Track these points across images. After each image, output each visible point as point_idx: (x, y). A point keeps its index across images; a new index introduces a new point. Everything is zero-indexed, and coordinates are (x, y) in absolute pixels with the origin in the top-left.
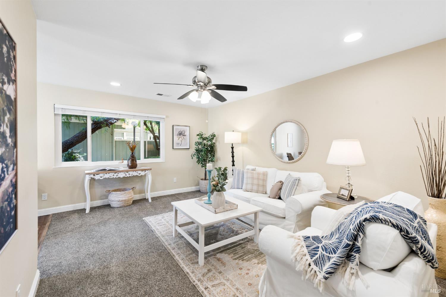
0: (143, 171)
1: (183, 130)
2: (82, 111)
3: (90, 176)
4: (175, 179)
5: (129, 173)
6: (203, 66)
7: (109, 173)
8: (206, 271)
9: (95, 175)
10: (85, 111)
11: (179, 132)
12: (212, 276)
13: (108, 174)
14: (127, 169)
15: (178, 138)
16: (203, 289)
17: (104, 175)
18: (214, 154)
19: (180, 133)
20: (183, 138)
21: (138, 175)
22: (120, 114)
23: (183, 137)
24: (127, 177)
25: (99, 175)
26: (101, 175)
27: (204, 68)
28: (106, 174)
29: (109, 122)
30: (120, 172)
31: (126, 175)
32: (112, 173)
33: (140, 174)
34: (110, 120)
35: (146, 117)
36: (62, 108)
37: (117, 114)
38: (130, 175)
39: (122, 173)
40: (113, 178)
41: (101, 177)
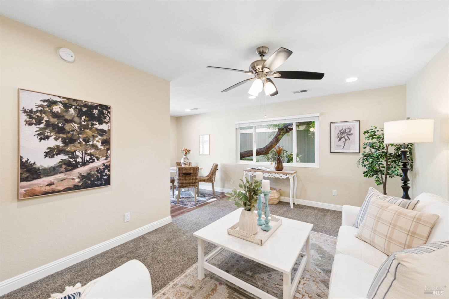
0: (284, 174)
1: (347, 127)
3: (246, 173)
4: (334, 192)
5: (272, 174)
6: (260, 48)
8: (191, 285)
9: (249, 172)
11: (340, 131)
12: (184, 292)
14: (274, 170)
15: (339, 139)
16: (163, 292)
18: (412, 163)
19: (342, 131)
20: (346, 138)
21: (279, 177)
22: (273, 121)
23: (348, 137)
24: (270, 177)
27: (261, 51)
29: (288, 128)
30: (265, 172)
31: (270, 176)
33: (281, 177)
34: (289, 126)
35: (296, 119)
37: (270, 121)
38: (273, 177)
39: (266, 173)
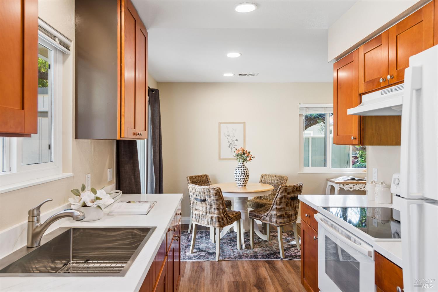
2: (324, 108)
3: (340, 186)
7: (359, 184)
9: (345, 185)
10: (326, 108)
13: (357, 185)
17: (354, 186)
25: (349, 185)
26: (351, 185)
28: (356, 184)
32: (363, 185)
36: (306, 108)
40: (364, 190)
41: (351, 188)
